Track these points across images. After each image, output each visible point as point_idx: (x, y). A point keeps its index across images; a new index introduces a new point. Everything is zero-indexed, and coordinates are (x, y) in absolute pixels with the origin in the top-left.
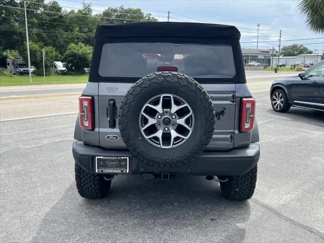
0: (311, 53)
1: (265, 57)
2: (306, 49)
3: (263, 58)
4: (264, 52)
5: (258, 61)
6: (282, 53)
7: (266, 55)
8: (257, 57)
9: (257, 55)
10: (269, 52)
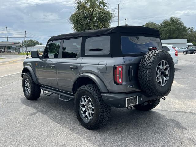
0: (41, 44)
1: (16, 46)
2: (38, 42)
3: (15, 47)
4: (15, 44)
5: (13, 49)
6: (25, 44)
7: (17, 46)
8: (12, 46)
9: (11, 45)
10: (18, 44)
